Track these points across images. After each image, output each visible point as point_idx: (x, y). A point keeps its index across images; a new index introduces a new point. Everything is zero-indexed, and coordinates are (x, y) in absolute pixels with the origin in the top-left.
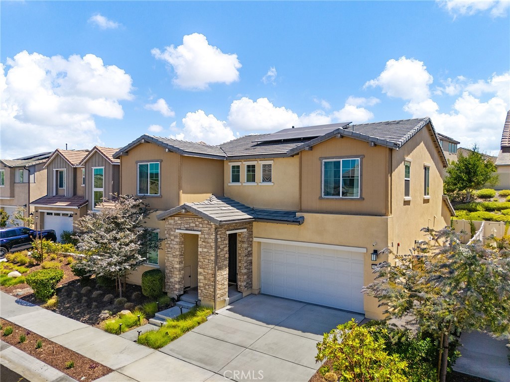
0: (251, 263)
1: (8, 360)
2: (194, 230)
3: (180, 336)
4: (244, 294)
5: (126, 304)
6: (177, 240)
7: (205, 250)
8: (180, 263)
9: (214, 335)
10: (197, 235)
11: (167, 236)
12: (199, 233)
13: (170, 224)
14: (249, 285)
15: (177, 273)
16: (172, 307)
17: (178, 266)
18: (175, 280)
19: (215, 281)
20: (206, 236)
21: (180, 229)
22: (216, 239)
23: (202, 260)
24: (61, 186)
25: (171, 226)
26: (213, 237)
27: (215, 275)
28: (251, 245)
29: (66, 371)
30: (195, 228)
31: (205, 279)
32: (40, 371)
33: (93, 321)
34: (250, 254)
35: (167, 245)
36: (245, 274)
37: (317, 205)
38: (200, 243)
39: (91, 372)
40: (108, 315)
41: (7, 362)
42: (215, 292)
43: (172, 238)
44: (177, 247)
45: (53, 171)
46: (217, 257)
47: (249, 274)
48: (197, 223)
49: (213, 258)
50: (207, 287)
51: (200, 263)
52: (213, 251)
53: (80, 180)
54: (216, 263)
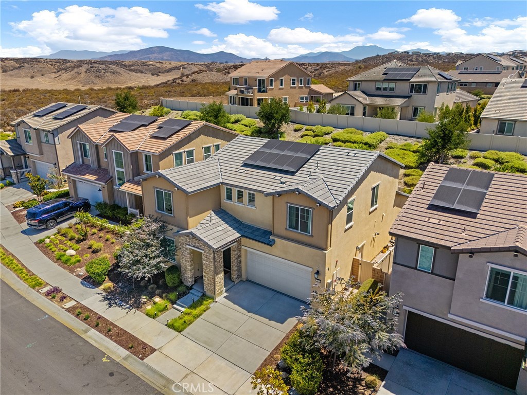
0: (241, 262)
1: (94, 340)
2: (199, 248)
3: (193, 322)
4: (236, 283)
5: (156, 291)
6: (188, 251)
7: (207, 263)
8: (191, 266)
9: (214, 322)
10: (202, 253)
11: (181, 247)
12: (203, 252)
13: (182, 240)
14: (240, 276)
15: (189, 272)
16: (187, 294)
17: (189, 268)
18: (188, 276)
19: (214, 283)
20: (207, 254)
21: (189, 245)
22: (214, 257)
23: (205, 268)
24: (86, 156)
25: (183, 242)
26: (212, 256)
27: (214, 279)
28: (240, 251)
29: (129, 350)
30: (200, 247)
31: (208, 280)
32: (115, 350)
33: (138, 305)
34: (240, 256)
35: (181, 253)
36: (236, 270)
37: (284, 233)
38: (203, 257)
39: (144, 351)
40: (146, 300)
41: (94, 342)
42: (214, 288)
43: (184, 249)
44: (188, 256)
45: (77, 143)
46: (215, 267)
47: (239, 270)
48: (201, 244)
49: (212, 269)
50: (210, 285)
51: (204, 270)
52: (212, 265)
53: (102, 155)
54: (215, 271)
